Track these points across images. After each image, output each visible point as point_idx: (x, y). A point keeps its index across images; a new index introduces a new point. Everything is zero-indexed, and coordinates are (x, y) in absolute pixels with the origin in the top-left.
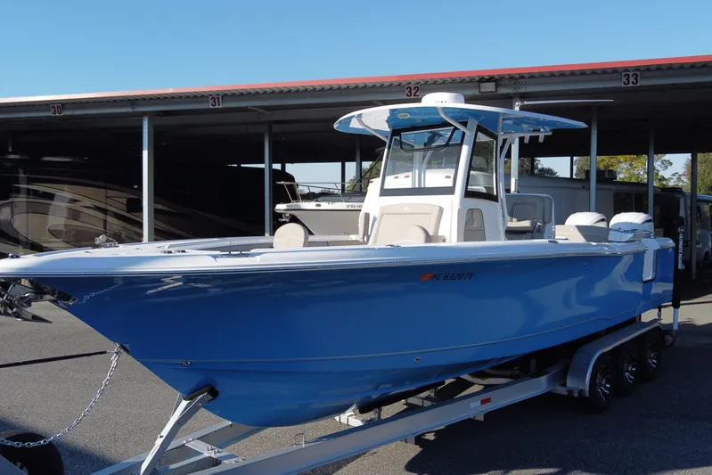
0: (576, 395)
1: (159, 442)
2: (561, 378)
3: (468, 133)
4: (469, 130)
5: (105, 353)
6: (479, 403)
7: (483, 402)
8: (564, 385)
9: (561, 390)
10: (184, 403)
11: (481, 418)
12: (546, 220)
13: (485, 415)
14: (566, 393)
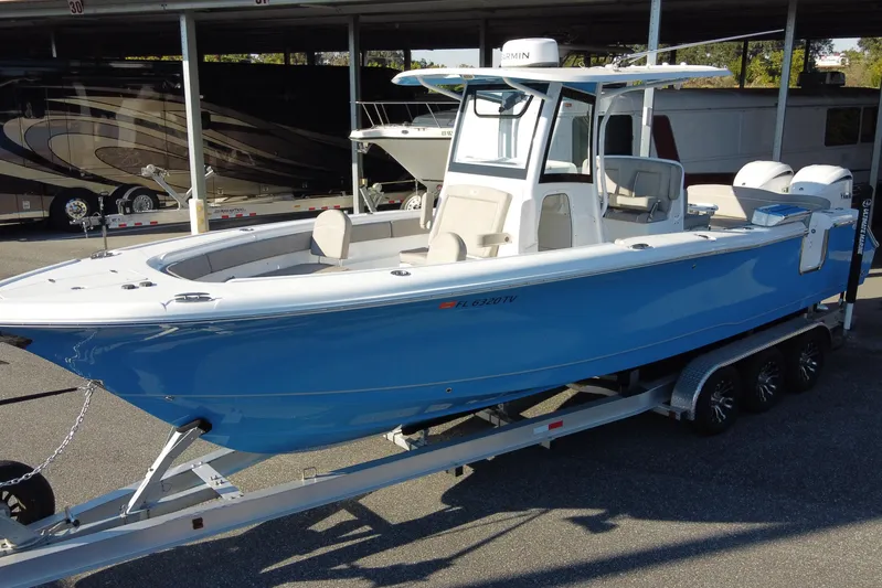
0: (678, 417)
1: (149, 475)
2: (665, 396)
3: (547, 101)
4: (551, 97)
5: (75, 389)
6: (546, 428)
7: (552, 427)
8: (668, 403)
9: (663, 410)
10: (177, 435)
11: (547, 445)
12: (672, 195)
13: (552, 443)
14: (667, 414)
